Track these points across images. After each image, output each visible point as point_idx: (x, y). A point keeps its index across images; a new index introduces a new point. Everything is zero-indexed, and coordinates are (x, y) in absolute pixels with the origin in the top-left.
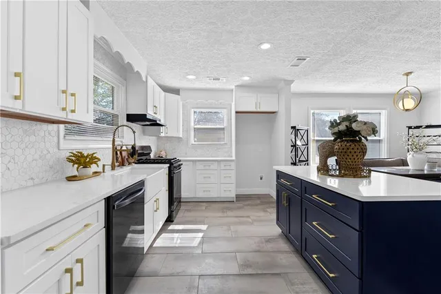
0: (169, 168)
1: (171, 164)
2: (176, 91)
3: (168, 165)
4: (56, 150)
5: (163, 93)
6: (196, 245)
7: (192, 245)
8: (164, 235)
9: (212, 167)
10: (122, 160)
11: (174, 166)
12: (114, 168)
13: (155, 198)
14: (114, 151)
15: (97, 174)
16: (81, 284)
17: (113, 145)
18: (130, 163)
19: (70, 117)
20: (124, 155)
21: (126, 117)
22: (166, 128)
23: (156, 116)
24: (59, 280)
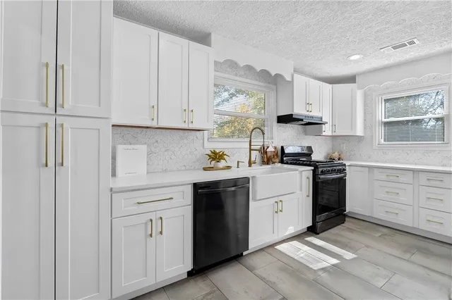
0: (314, 171)
1: (316, 168)
2: (351, 79)
3: (313, 168)
4: (201, 148)
5: (330, 86)
6: (315, 269)
7: (311, 266)
8: (295, 243)
9: (402, 179)
10: (267, 159)
11: (320, 170)
12: (250, 165)
13: (276, 199)
14: (251, 150)
15: (229, 167)
16: (161, 233)
17: (250, 145)
18: (273, 163)
19: (191, 126)
20: (269, 154)
21: (275, 119)
22: (334, 125)
23: (311, 114)
24: (146, 223)
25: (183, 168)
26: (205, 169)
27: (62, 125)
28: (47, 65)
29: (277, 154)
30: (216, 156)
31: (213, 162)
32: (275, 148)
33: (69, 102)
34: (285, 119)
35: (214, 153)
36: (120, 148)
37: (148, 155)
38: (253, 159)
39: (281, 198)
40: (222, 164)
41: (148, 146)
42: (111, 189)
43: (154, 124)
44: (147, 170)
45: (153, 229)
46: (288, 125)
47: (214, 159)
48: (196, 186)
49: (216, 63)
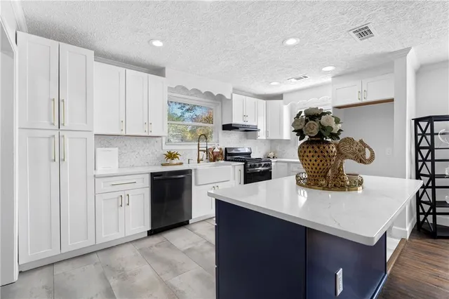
1: (246, 163)
2: (279, 97)
3: (244, 163)
4: (161, 150)
5: (264, 102)
10: (213, 157)
11: (249, 165)
12: (199, 162)
13: (214, 185)
14: (199, 151)
15: (181, 164)
16: (128, 204)
17: (199, 147)
18: (218, 160)
19: (150, 134)
20: (215, 154)
21: (221, 127)
22: (267, 132)
23: (247, 124)
24: (118, 198)
25: (146, 164)
26: (162, 165)
27: (63, 136)
28: (54, 100)
29: (222, 154)
30: (171, 156)
31: (169, 160)
32: (221, 149)
33: (68, 122)
34: (228, 127)
35: (169, 153)
36: (99, 150)
37: (119, 155)
38: (201, 158)
39: (217, 184)
40: (175, 161)
41: (119, 148)
42: (95, 176)
43: (123, 133)
44: (119, 165)
45: (122, 202)
46: (231, 131)
47: (169, 158)
48: (153, 175)
49: (169, 88)
